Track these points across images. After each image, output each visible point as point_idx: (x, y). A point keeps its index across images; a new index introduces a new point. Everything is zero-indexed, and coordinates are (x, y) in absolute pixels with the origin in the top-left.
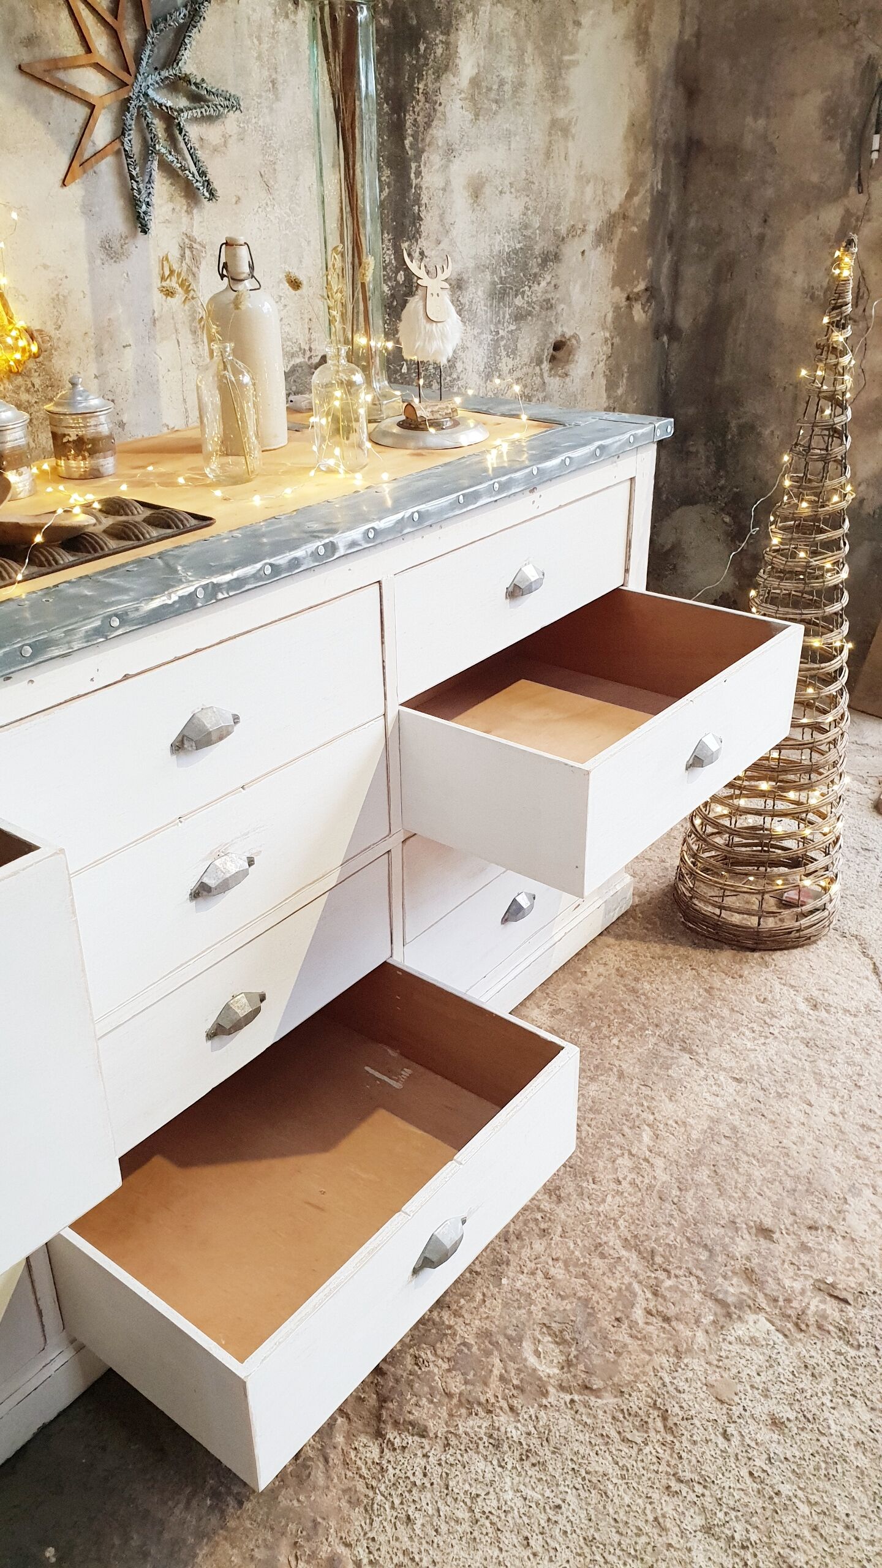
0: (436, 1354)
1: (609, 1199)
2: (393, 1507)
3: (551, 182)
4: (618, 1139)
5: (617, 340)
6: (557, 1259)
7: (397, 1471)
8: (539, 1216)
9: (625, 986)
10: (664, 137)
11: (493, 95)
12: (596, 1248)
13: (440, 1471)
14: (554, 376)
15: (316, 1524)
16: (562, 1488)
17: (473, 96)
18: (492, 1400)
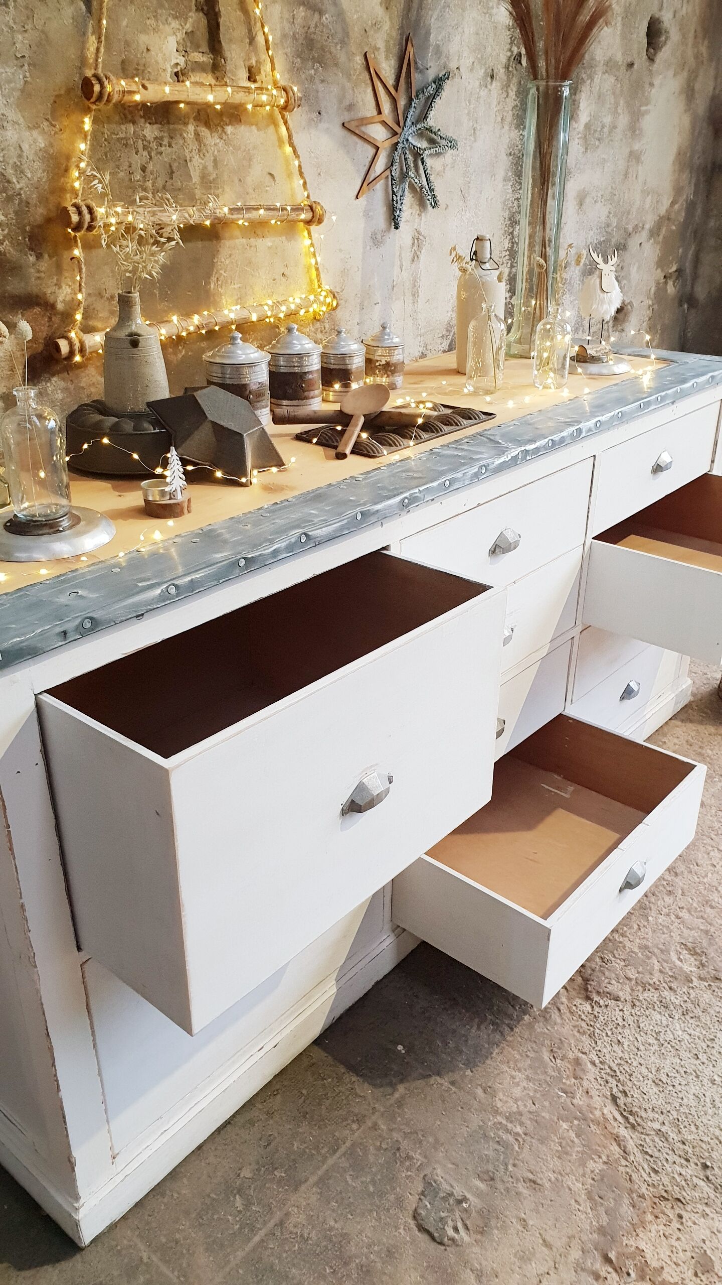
0: (614, 957)
1: (710, 875)
2: (607, 1035)
3: (626, 195)
4: (709, 841)
5: (656, 307)
6: (682, 908)
7: (605, 1017)
8: (665, 883)
9: (694, 751)
10: (698, 162)
11: (597, 135)
12: (707, 903)
13: (633, 1018)
14: (616, 331)
15: (562, 1042)
16: (713, 1030)
17: (585, 137)
18: (658, 983)
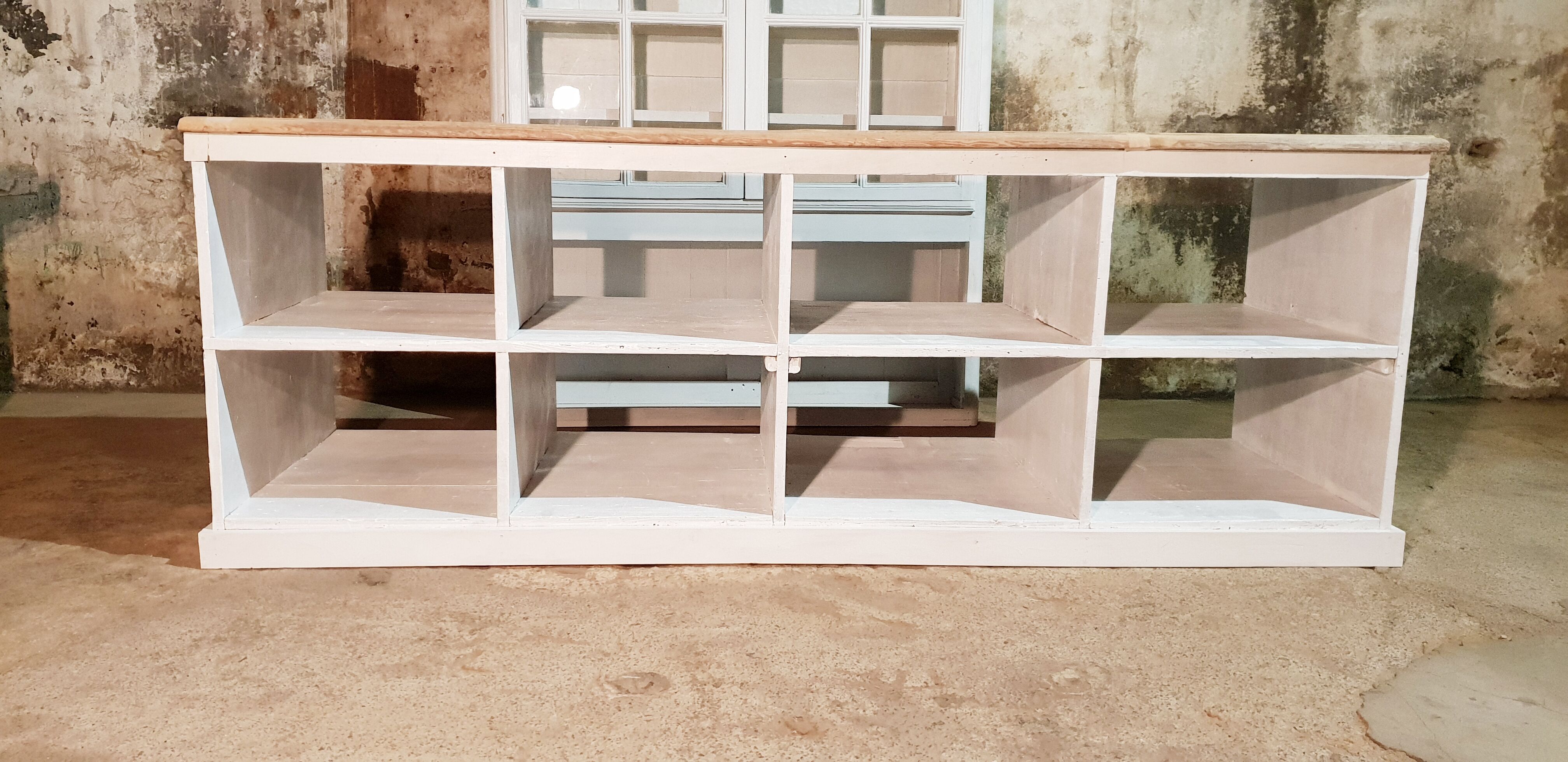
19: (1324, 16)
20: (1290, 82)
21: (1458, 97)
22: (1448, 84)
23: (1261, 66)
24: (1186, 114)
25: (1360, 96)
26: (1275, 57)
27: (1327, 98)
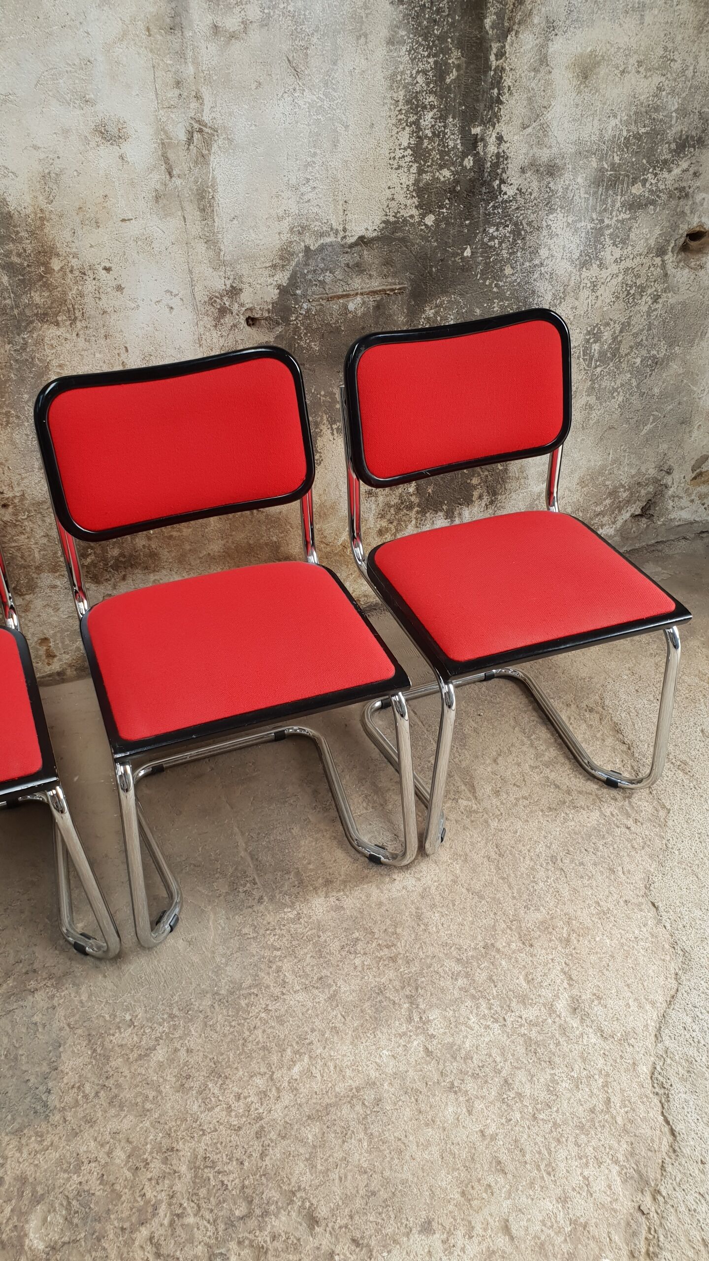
19: (501, 54)
20: (453, 174)
21: (676, 171)
22: (664, 152)
23: (409, 150)
24: (303, 244)
25: (551, 185)
26: (430, 135)
27: (505, 193)
